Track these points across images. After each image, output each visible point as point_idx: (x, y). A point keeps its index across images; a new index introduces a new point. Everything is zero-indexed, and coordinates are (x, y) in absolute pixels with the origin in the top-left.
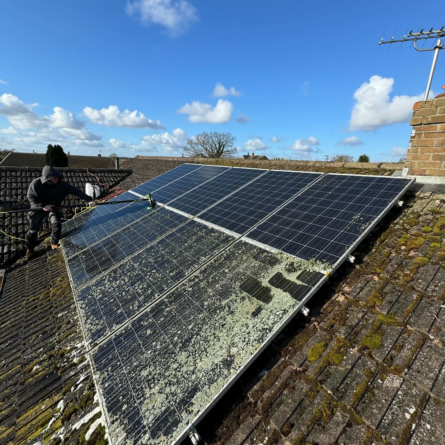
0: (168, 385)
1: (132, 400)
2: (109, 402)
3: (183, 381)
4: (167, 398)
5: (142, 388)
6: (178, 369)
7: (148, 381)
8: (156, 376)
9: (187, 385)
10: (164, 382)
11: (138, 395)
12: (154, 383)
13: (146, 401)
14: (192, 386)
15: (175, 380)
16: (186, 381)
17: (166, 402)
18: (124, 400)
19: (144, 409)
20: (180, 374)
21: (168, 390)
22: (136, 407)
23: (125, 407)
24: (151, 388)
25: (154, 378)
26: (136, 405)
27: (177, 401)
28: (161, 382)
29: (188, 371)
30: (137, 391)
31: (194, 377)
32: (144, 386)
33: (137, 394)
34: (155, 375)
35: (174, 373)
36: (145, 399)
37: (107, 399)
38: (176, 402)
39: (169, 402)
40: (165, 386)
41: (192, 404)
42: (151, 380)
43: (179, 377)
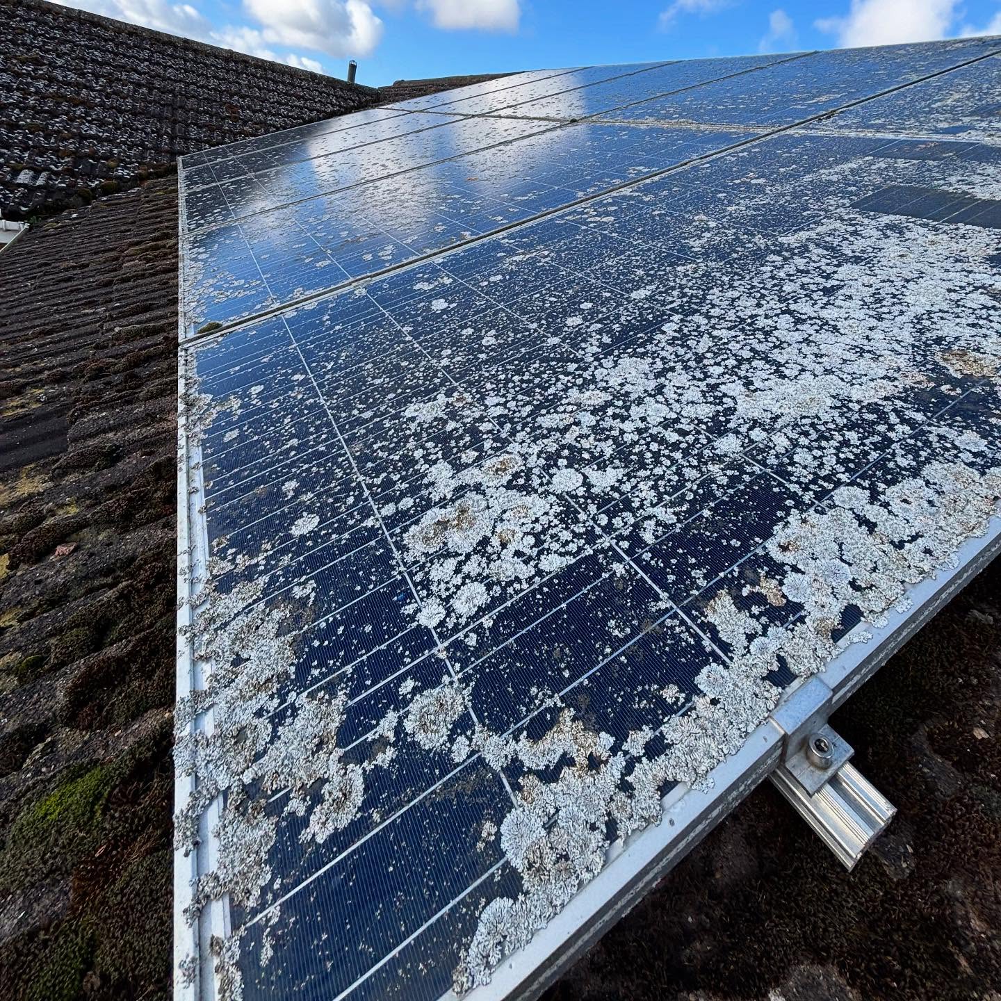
0: (562, 462)
1: (351, 500)
2: (229, 496)
3: (656, 455)
4: (568, 516)
5: (409, 461)
6: (610, 411)
7: (443, 439)
8: (485, 427)
9: (690, 473)
10: (535, 449)
11: (388, 484)
12: (480, 449)
13: (434, 514)
14: (733, 480)
15: (608, 449)
16: (678, 455)
17: (566, 535)
18: (307, 497)
19: (417, 549)
20: (628, 426)
21: (566, 480)
22: (373, 532)
23: (305, 525)
24: (458, 467)
25: (473, 431)
26: (369, 523)
27: (648, 537)
28: (514, 447)
29: (677, 421)
30: (377, 471)
31: (729, 445)
32: (418, 454)
33: (378, 481)
34: (481, 419)
35: (588, 419)
36: (427, 505)
37: (219, 484)
38: (635, 540)
39: (591, 537)
40: (546, 468)
41: (777, 570)
42: (461, 437)
43: (628, 438)
